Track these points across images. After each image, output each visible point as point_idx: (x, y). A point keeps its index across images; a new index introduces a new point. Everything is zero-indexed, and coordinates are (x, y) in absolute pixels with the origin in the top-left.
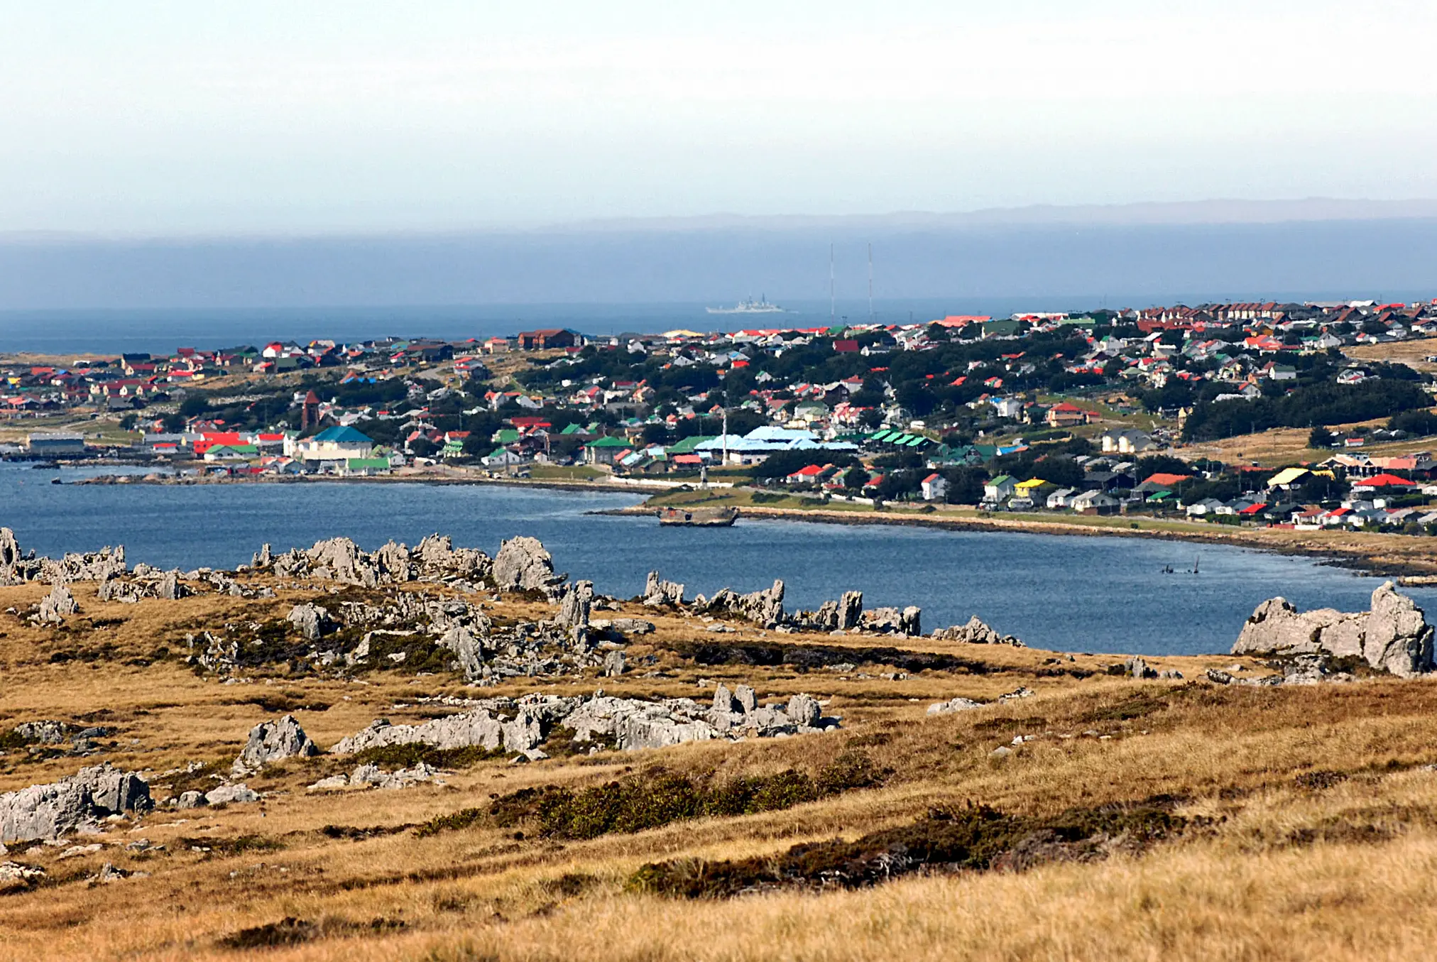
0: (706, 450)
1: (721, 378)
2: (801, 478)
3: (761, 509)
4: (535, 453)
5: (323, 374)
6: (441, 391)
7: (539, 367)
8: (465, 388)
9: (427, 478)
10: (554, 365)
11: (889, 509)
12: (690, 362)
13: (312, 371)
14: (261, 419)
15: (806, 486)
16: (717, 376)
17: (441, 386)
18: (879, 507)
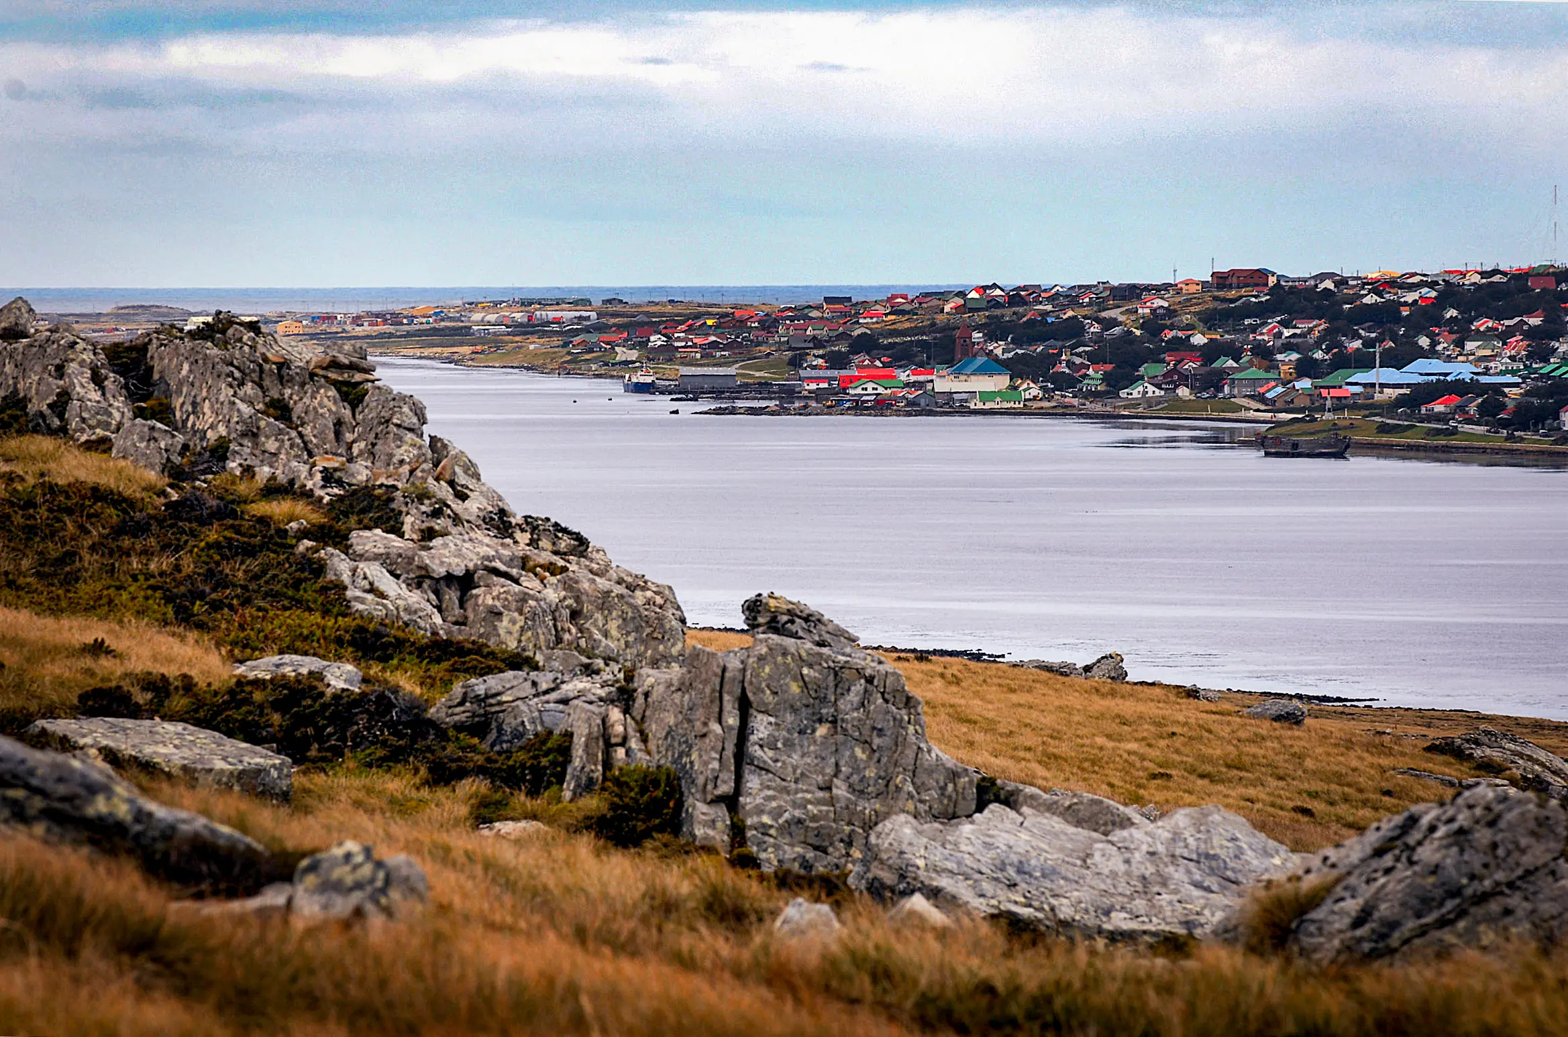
0: (1356, 384)
1: (1405, 314)
2: (1439, 408)
3: (1384, 439)
4: (1177, 387)
5: (1007, 314)
6: (1117, 330)
7: (1225, 306)
8: (1142, 327)
9: (1061, 411)
10: (1238, 303)
11: (1522, 439)
12: (1379, 300)
13: (998, 312)
14: (929, 358)
15: (1439, 418)
16: (1400, 313)
17: (1120, 324)
18: (1510, 438)
